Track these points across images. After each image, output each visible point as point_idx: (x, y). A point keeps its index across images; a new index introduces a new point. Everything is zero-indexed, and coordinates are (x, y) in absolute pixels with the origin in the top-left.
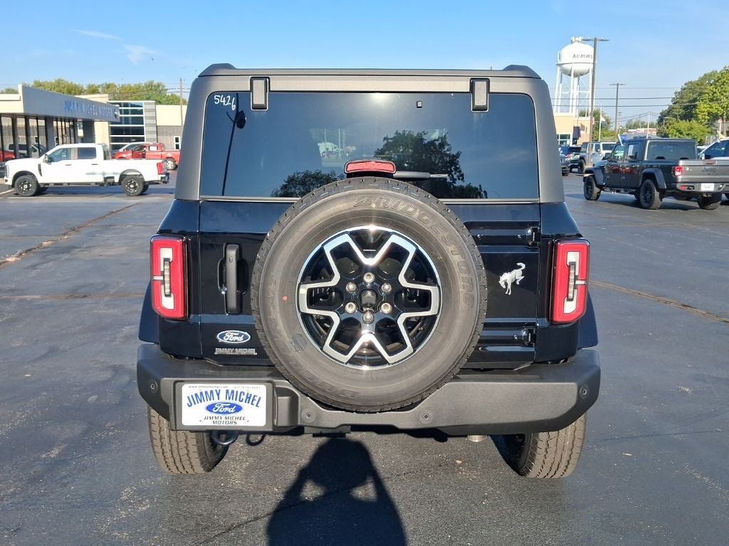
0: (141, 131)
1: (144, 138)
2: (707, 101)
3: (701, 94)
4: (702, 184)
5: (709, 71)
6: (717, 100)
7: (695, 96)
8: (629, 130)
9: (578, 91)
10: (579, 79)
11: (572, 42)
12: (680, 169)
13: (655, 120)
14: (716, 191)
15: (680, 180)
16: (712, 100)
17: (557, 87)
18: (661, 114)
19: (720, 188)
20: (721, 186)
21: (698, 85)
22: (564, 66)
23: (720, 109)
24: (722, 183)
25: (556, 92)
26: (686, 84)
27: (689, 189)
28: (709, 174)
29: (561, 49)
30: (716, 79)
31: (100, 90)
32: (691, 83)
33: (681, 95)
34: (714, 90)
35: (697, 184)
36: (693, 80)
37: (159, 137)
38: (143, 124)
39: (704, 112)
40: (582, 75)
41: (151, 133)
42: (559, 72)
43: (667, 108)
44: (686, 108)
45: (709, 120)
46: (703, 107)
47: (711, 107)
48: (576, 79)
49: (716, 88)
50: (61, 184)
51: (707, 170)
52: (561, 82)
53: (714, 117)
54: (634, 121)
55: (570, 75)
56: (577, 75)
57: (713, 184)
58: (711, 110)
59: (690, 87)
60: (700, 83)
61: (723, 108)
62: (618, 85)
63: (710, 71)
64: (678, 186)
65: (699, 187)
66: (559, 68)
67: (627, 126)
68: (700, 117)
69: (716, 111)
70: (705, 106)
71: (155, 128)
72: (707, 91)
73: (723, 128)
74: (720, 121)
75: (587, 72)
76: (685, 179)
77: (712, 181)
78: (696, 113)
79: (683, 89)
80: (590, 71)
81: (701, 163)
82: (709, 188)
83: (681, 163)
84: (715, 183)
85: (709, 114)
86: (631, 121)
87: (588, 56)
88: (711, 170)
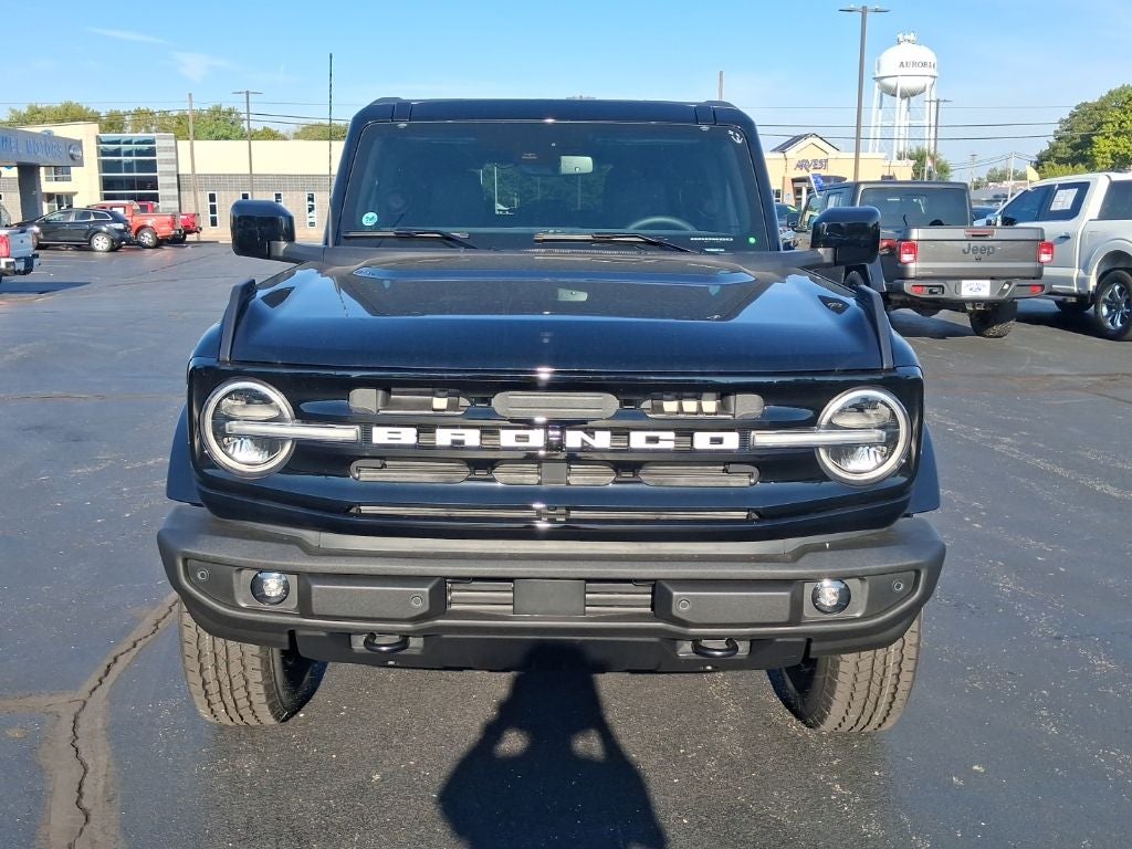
0: (153, 183)
1: (157, 194)
2: (1110, 134)
3: (1100, 125)
4: (964, 283)
5: (1116, 86)
6: (1126, 132)
7: (1092, 127)
10: (909, 101)
11: (899, 43)
12: (913, 249)
14: (996, 296)
15: (911, 274)
16: (1117, 134)
18: (1040, 157)
19: (1004, 291)
20: (1006, 286)
21: (1096, 108)
22: (886, 81)
24: (1009, 279)
26: (1078, 107)
27: (931, 292)
28: (978, 260)
29: (880, 54)
30: (1126, 99)
31: (128, 118)
32: (1085, 104)
33: (1070, 123)
34: (1123, 117)
35: (954, 282)
36: (1090, 101)
37: (182, 193)
38: (156, 172)
39: (1105, 153)
40: (914, 95)
41: (169, 186)
42: (877, 91)
43: (1047, 147)
44: (1075, 147)
45: (1112, 166)
46: (1103, 145)
47: (1116, 146)
48: (905, 102)
49: (1126, 114)
51: (975, 250)
52: (880, 108)
53: (1121, 161)
54: (999, 167)
55: (895, 95)
56: (907, 95)
57: (988, 283)
58: (1117, 149)
59: (1083, 112)
60: (1101, 107)
63: (1119, 86)
64: (907, 286)
65: (957, 289)
66: (877, 84)
67: (989, 177)
68: (1099, 160)
69: (1125, 151)
70: (1108, 142)
71: (176, 178)
72: (1110, 120)
75: (924, 90)
76: (924, 269)
77: (985, 274)
78: (1092, 155)
79: (1073, 115)
80: (928, 89)
81: (960, 233)
82: (980, 290)
83: (916, 234)
84: (992, 278)
85: (1114, 156)
86: (995, 169)
87: (924, 64)
88: (983, 250)
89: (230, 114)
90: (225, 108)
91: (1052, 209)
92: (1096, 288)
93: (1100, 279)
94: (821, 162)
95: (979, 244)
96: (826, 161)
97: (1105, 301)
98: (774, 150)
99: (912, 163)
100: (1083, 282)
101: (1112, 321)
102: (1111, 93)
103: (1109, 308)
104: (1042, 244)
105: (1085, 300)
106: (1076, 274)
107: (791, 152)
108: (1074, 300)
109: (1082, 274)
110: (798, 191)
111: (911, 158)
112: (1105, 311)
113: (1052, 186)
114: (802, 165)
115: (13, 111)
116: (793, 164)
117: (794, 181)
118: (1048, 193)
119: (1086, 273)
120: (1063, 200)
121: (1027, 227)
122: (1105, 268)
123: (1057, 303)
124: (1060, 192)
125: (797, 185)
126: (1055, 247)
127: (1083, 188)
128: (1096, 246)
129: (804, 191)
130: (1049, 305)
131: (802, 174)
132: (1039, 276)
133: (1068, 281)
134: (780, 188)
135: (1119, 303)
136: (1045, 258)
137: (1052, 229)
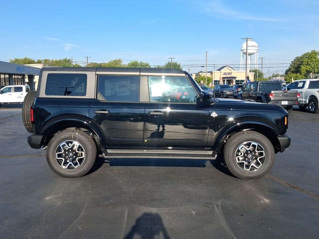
2: (305, 65)
3: (302, 62)
4: (282, 102)
5: (306, 52)
6: (309, 64)
7: (300, 63)
8: (273, 78)
9: (250, 62)
10: (251, 56)
12: (272, 95)
13: (283, 73)
14: (289, 104)
15: (272, 100)
16: (307, 65)
17: (241, 59)
18: (286, 71)
19: (290, 103)
20: (291, 102)
21: (301, 58)
22: (244, 51)
23: (311, 68)
24: (291, 101)
25: (241, 62)
26: (296, 58)
28: (285, 97)
29: (242, 44)
30: (308, 56)
31: (43, 62)
32: (298, 57)
33: (293, 63)
34: (308, 60)
35: (280, 102)
36: (299, 56)
39: (304, 70)
40: (252, 54)
42: (242, 54)
43: (288, 68)
44: (296, 68)
45: (306, 73)
47: (307, 68)
48: (249, 56)
49: (309, 59)
50: (7, 103)
51: (284, 95)
52: (243, 58)
53: (308, 72)
54: (275, 74)
55: (247, 55)
56: (250, 54)
57: (287, 102)
58: (307, 69)
59: (297, 59)
60: (302, 57)
61: (312, 68)
62: (262, 58)
65: (281, 103)
66: (242, 52)
67: (272, 76)
68: (302, 72)
69: (309, 69)
70: (304, 67)
72: (305, 61)
73: (312, 76)
74: (311, 73)
75: (254, 53)
76: (274, 99)
77: (287, 100)
78: (300, 70)
79: (295, 60)
80: (255, 53)
81: (281, 92)
82: (285, 103)
83: (272, 92)
84: (288, 101)
85: (306, 71)
86: (274, 74)
87: (254, 46)
88: (286, 95)
89: (69, 61)
90: (68, 59)
91: (298, 86)
92: (308, 102)
93: (309, 101)
94: (230, 73)
95: (285, 94)
96: (231, 73)
97: (310, 105)
98: (217, 70)
99: (254, 73)
100: (305, 102)
101: (312, 109)
102: (304, 54)
103: (311, 107)
104: (297, 94)
105: (306, 105)
106: (304, 100)
107: (222, 71)
108: (304, 105)
109: (305, 100)
110: (224, 81)
111: (253, 72)
112: (310, 107)
113: (298, 82)
114: (225, 74)
115: (11, 60)
116: (222, 74)
117: (223, 78)
118: (297, 83)
119: (306, 100)
120: (300, 85)
121: (293, 90)
122: (310, 99)
123: (299, 106)
124: (300, 83)
125: (224, 79)
126: (300, 94)
127: (304, 82)
128: (308, 94)
129: (226, 81)
130: (297, 107)
131: (225, 76)
132: (297, 100)
133: (302, 101)
134: (219, 80)
135: (313, 106)
136: (298, 97)
137: (299, 90)
